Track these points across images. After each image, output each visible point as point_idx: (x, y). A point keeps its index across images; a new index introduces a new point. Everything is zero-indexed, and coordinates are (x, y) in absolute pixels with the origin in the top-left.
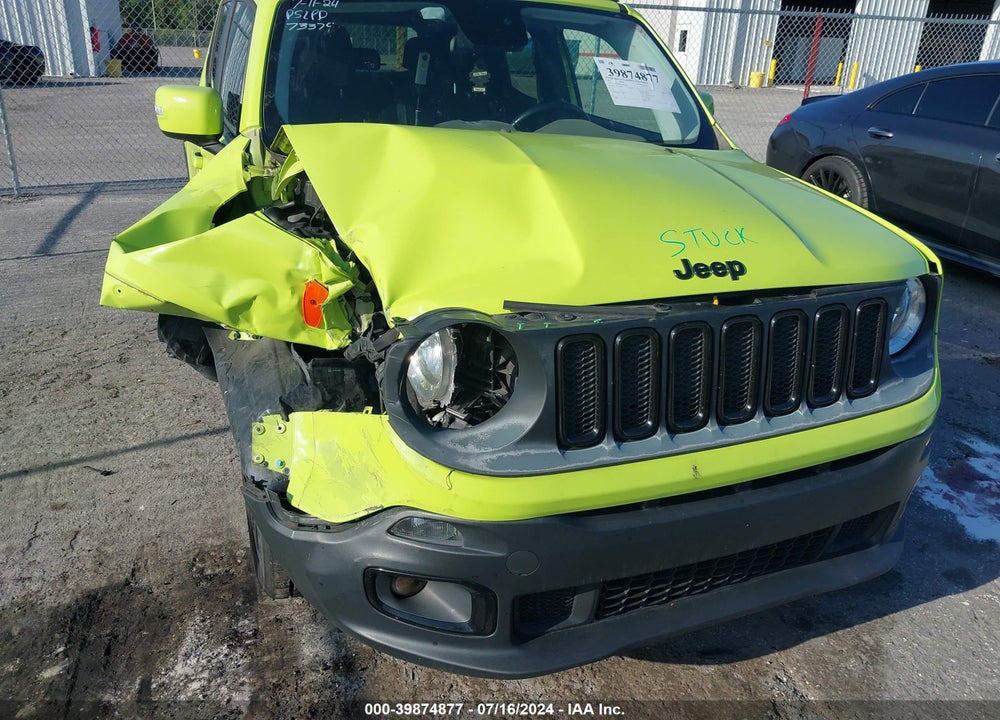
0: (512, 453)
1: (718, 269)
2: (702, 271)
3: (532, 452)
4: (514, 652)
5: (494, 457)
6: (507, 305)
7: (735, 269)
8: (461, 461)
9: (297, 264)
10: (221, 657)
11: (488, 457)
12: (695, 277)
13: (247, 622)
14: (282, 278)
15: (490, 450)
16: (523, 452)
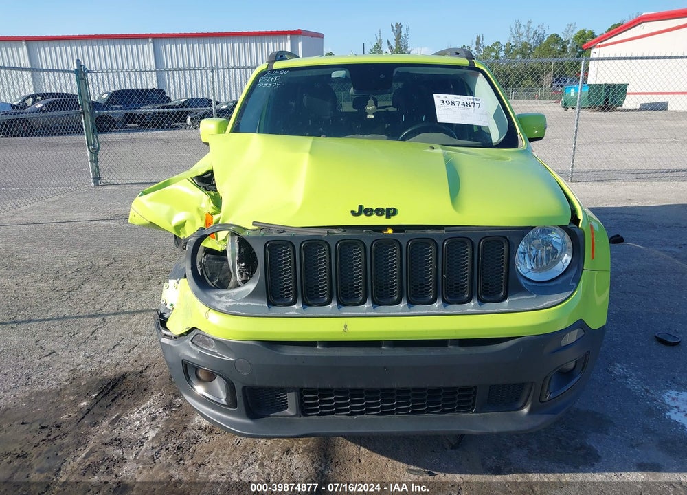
0: (242, 303)
1: (379, 212)
2: (368, 212)
3: (252, 304)
4: (248, 421)
5: (232, 304)
6: (255, 223)
7: (391, 212)
8: (214, 304)
9: (201, 204)
10: (157, 414)
11: (228, 304)
12: (363, 215)
13: (180, 400)
14: (196, 211)
15: (232, 300)
16: (247, 303)
